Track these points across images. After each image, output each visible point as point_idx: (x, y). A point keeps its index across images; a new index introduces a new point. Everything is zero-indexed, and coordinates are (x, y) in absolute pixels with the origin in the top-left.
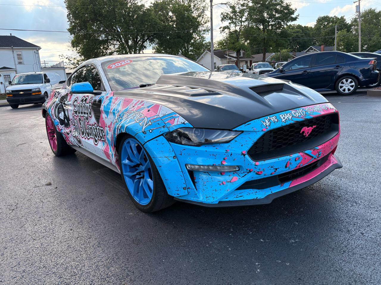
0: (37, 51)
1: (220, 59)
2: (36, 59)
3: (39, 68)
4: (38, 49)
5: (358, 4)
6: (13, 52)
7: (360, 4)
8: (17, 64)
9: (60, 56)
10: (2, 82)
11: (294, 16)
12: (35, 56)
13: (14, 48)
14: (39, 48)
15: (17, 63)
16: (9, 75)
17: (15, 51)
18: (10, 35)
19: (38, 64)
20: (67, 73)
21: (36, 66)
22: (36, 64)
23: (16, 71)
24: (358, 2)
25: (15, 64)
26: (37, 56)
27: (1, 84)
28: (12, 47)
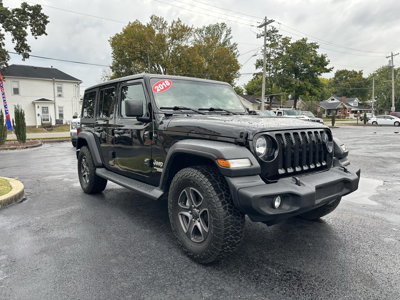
0: (78, 84)
1: (251, 104)
2: (76, 92)
3: (77, 102)
4: (79, 83)
5: (391, 59)
6: (54, 84)
7: (393, 58)
8: (57, 97)
10: (39, 114)
11: (328, 67)
12: (76, 89)
13: (55, 80)
14: (81, 82)
15: (56, 95)
16: (48, 107)
17: (56, 84)
19: (77, 97)
22: (75, 97)
23: (54, 103)
24: (391, 57)
25: (55, 96)
26: (77, 90)
27: (38, 116)
28: (54, 79)
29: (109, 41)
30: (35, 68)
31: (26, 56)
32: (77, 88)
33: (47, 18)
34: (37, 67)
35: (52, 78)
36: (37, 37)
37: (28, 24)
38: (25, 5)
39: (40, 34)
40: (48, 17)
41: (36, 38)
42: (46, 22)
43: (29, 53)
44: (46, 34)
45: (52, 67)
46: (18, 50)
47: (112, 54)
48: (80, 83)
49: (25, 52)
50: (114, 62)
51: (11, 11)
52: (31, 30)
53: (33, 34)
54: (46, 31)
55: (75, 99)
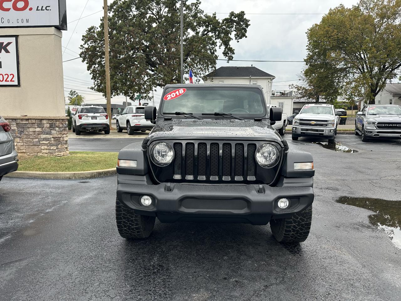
0: (271, 80)
2: (268, 88)
3: (269, 97)
6: (250, 81)
9: (290, 85)
12: (268, 85)
13: (252, 77)
17: (251, 81)
18: (251, 66)
19: (269, 92)
20: (294, 102)
21: (267, 96)
22: (267, 93)
26: (270, 85)
28: (250, 77)
29: (306, 33)
30: (238, 68)
31: (231, 58)
32: (270, 84)
33: (248, 22)
34: (239, 67)
35: (249, 76)
36: (238, 40)
37: (233, 30)
38: (232, 14)
39: (241, 38)
40: (250, 20)
41: (238, 42)
42: (247, 26)
43: (233, 55)
44: (246, 37)
45: (252, 65)
46: (225, 54)
47: (307, 46)
48: (273, 79)
49: (230, 55)
50: (309, 54)
51: (221, 22)
52: (235, 35)
53: (236, 38)
54: (246, 34)
55: (267, 94)
